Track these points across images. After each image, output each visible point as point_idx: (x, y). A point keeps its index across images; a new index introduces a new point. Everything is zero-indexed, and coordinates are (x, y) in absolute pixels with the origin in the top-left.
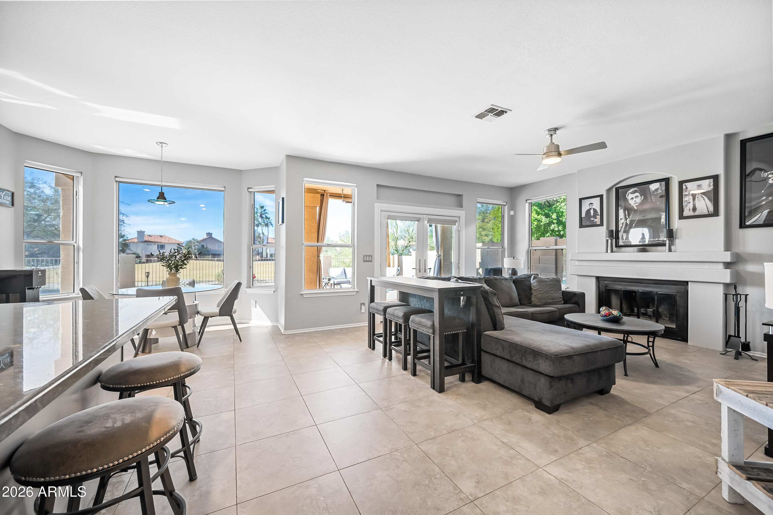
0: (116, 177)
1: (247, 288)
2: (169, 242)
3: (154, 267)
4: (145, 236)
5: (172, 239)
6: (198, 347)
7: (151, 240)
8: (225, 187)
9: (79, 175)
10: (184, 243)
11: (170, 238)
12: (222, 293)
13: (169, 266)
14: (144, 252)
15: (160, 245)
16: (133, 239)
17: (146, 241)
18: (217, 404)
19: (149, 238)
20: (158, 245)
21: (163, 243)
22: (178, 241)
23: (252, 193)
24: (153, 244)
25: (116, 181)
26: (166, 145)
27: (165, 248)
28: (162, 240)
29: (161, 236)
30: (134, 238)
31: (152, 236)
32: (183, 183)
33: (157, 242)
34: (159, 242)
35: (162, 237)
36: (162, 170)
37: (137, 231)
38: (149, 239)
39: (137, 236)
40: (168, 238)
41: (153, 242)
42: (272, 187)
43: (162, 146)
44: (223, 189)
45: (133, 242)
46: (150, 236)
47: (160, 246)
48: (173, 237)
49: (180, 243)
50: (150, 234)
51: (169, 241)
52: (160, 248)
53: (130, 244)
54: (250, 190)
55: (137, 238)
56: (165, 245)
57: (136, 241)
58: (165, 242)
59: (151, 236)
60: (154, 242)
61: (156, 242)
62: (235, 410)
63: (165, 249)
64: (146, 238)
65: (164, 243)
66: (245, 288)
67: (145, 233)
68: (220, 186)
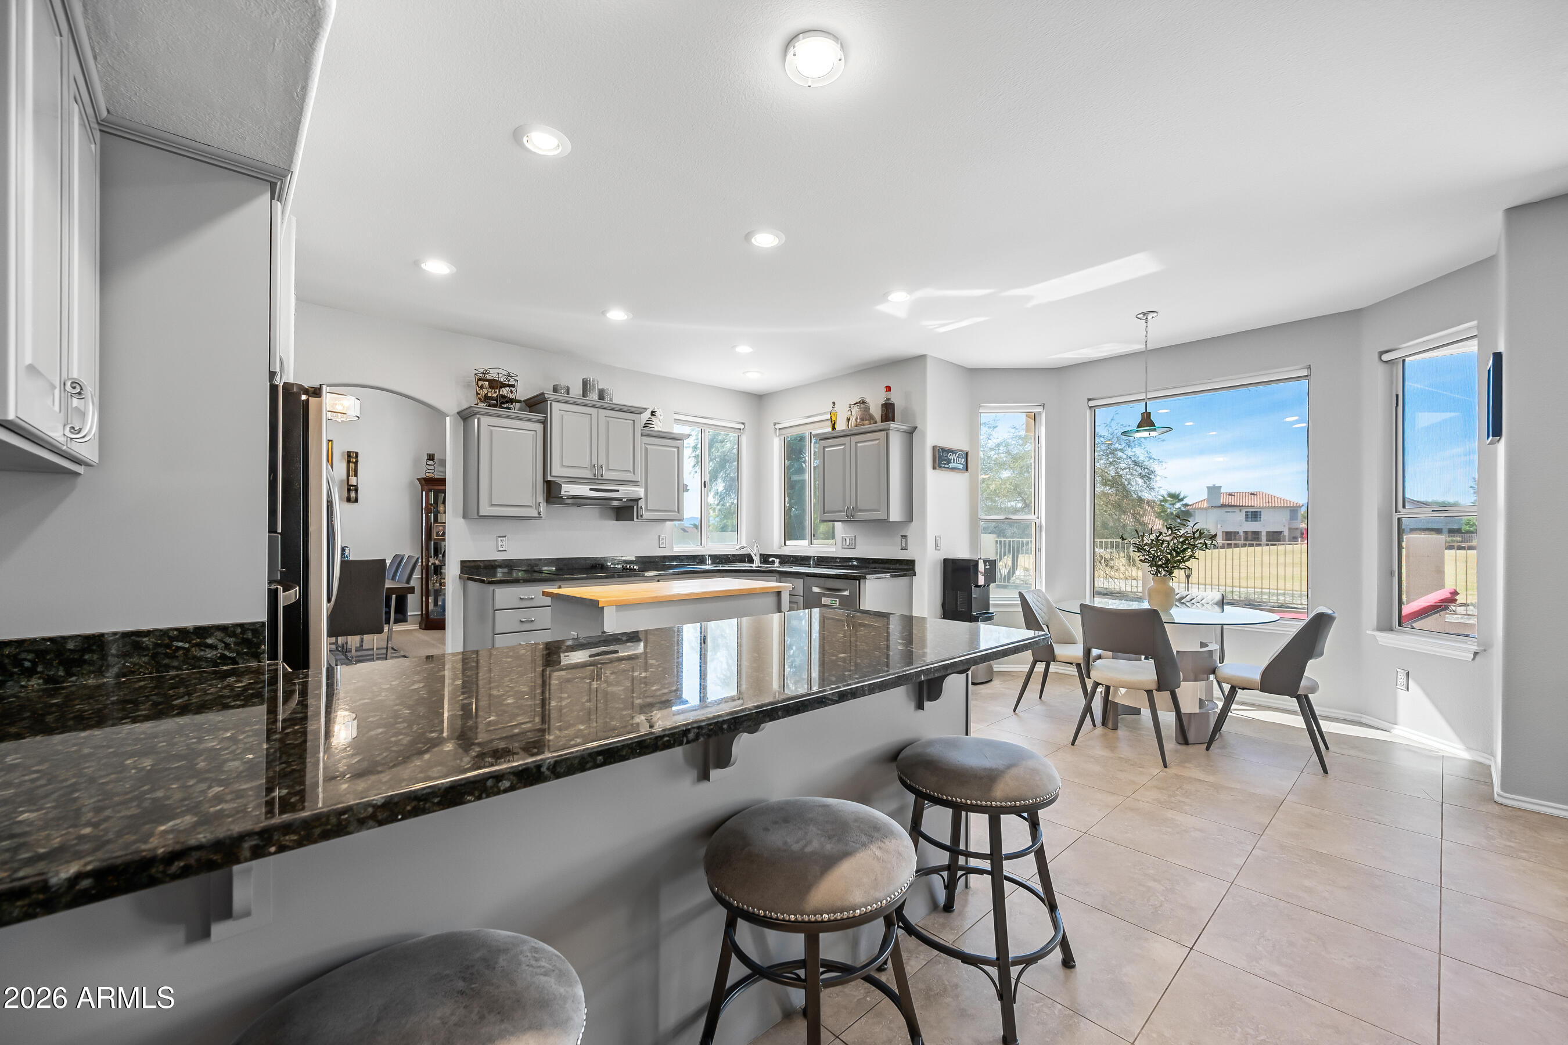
0: (1089, 400)
1: (1381, 628)
2: (1270, 504)
3: (1236, 557)
4: (1222, 495)
5: (1276, 499)
6: (1208, 749)
7: (1233, 502)
8: (1309, 367)
9: (1040, 409)
10: (1303, 505)
11: (1273, 497)
12: (1289, 633)
13: (1153, 563)
14: (1219, 526)
15: (1252, 512)
16: (1200, 503)
17: (1223, 506)
18: (1161, 906)
19: (1230, 499)
20: (1247, 512)
21: (1257, 507)
22: (1290, 502)
23: (1397, 363)
24: (1237, 510)
25: (1090, 407)
26: (1155, 314)
27: (1260, 518)
28: (1256, 503)
29: (1252, 494)
30: (1202, 501)
31: (1236, 494)
32: (1206, 381)
33: (1245, 506)
34: (1248, 506)
35: (1255, 496)
36: (1146, 367)
37: (1208, 487)
38: (1230, 502)
39: (1206, 497)
40: (1267, 497)
41: (1237, 506)
42: (1470, 328)
43: (1147, 318)
44: (1305, 373)
45: (1201, 509)
46: (1230, 494)
47: (1250, 514)
48: (1278, 495)
49: (1295, 505)
50: (1231, 491)
51: (1269, 502)
52: (1251, 518)
53: (1195, 511)
54: (1385, 357)
55: (1208, 500)
56: (1260, 512)
57: (1205, 505)
58: (1262, 506)
59: (1233, 494)
60: (1240, 506)
61: (1242, 506)
62: (1191, 949)
63: (1260, 521)
64: (1224, 500)
65: (1260, 508)
66: (1373, 630)
67: (1222, 491)
68: (1295, 367)
